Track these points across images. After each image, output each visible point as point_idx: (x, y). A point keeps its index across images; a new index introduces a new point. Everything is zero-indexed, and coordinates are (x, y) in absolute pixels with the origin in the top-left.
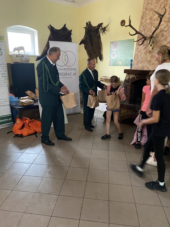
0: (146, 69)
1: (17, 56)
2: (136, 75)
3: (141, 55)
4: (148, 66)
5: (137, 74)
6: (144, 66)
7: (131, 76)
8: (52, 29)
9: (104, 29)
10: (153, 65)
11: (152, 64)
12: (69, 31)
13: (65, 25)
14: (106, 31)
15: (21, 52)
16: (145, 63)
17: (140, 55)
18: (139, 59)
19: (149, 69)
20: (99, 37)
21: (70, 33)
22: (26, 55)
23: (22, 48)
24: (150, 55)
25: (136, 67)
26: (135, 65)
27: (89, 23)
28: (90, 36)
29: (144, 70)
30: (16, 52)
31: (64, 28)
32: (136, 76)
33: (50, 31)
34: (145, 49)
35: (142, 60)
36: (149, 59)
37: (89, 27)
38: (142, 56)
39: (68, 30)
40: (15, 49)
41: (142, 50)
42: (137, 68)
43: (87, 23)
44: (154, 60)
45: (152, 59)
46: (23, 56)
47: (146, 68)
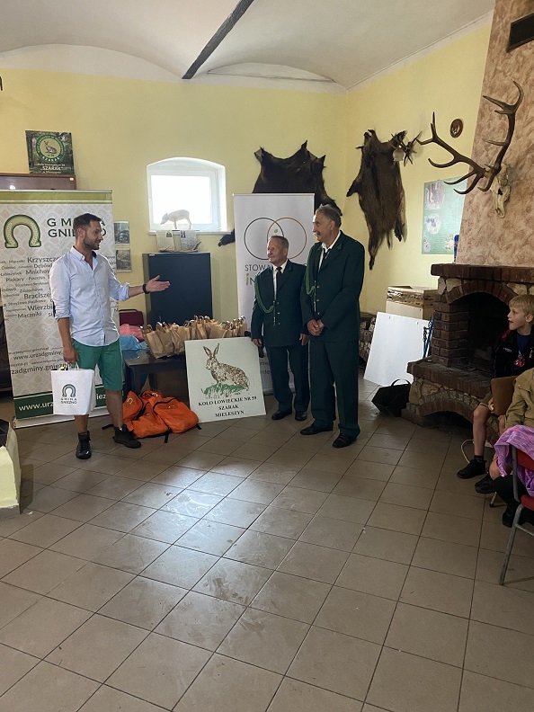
0: (490, 263)
1: (169, 235)
2: (462, 280)
3: (478, 221)
4: (497, 254)
5: (466, 279)
6: (487, 254)
7: (452, 285)
8: (264, 158)
9: (408, 150)
10: (509, 252)
11: (507, 248)
12: (317, 161)
13: (304, 145)
14: (413, 154)
15: (182, 225)
16: (490, 244)
17: (475, 221)
18: (474, 231)
19: (500, 261)
20: (396, 171)
21: (319, 165)
22: (193, 232)
23: (183, 214)
24: (502, 222)
25: (466, 258)
26: (464, 252)
27: (370, 134)
28: (374, 172)
29: (486, 264)
30: (169, 226)
31: (303, 153)
32: (462, 282)
33: (262, 163)
34: (487, 202)
35: (480, 236)
36: (498, 231)
37: (371, 146)
38: (480, 225)
39: (312, 159)
40: (166, 218)
41: (481, 207)
42: (469, 259)
43: (366, 134)
44: (511, 236)
45: (507, 232)
46: (183, 235)
47: (491, 259)
